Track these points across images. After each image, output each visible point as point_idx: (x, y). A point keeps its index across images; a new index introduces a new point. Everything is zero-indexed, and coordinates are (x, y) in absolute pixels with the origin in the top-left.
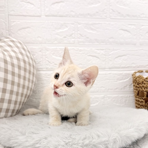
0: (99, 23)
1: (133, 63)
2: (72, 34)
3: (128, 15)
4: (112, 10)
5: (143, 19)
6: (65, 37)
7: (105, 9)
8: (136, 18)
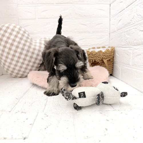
0: (68, 21)
1: (89, 43)
2: (53, 28)
3: (85, 16)
4: (75, 13)
5: (94, 17)
6: (49, 30)
7: (71, 13)
8: (90, 17)
